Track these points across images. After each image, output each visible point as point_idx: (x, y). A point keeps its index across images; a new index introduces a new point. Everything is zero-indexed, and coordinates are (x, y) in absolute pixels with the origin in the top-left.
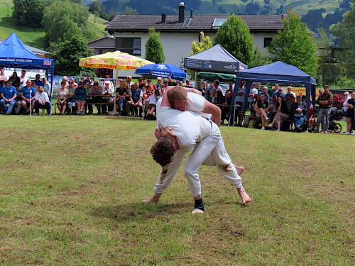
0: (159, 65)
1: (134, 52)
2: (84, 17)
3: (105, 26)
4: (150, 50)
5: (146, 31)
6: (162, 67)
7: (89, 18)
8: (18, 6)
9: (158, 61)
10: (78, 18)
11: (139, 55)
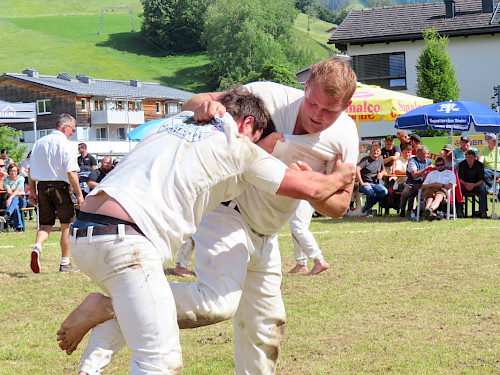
0: (443, 105)
1: (393, 83)
2: (285, 23)
3: (329, 36)
4: (425, 76)
5: (417, 38)
6: (448, 107)
7: (296, 22)
8: (151, 11)
9: (444, 97)
10: (273, 25)
11: (403, 88)
